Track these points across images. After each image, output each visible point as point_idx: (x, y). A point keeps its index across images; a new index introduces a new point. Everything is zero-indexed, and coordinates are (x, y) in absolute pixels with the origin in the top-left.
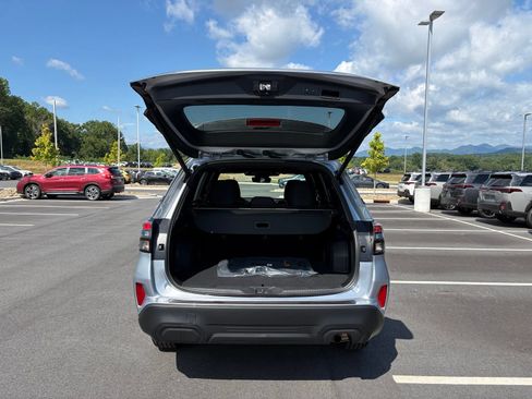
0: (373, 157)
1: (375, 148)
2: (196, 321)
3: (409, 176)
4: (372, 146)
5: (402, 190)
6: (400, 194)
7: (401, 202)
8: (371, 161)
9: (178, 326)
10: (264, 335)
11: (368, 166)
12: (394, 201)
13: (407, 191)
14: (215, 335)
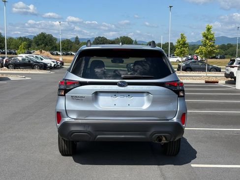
0: (205, 45)
1: (207, 38)
2: (89, 129)
3: (234, 61)
4: (204, 36)
5: (228, 72)
6: (227, 76)
7: (227, 83)
8: (204, 49)
9: (80, 132)
10: (123, 136)
11: (201, 53)
12: (222, 82)
13: (232, 73)
14: (98, 136)
